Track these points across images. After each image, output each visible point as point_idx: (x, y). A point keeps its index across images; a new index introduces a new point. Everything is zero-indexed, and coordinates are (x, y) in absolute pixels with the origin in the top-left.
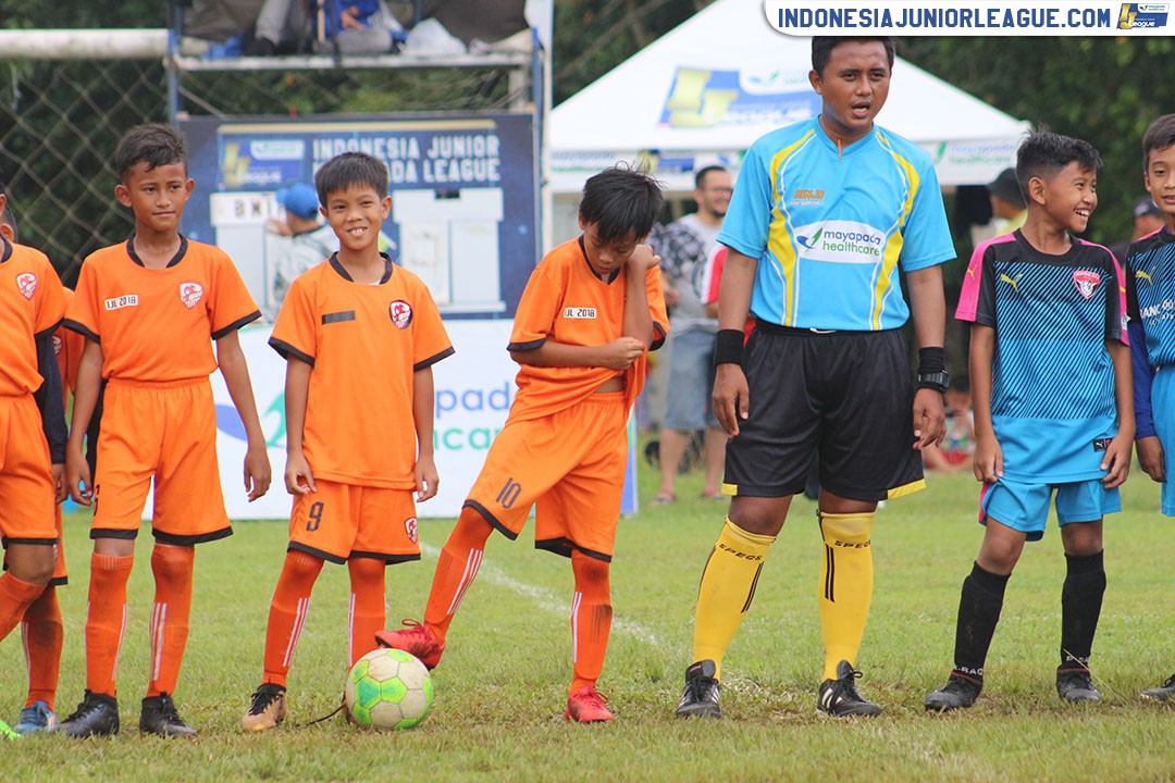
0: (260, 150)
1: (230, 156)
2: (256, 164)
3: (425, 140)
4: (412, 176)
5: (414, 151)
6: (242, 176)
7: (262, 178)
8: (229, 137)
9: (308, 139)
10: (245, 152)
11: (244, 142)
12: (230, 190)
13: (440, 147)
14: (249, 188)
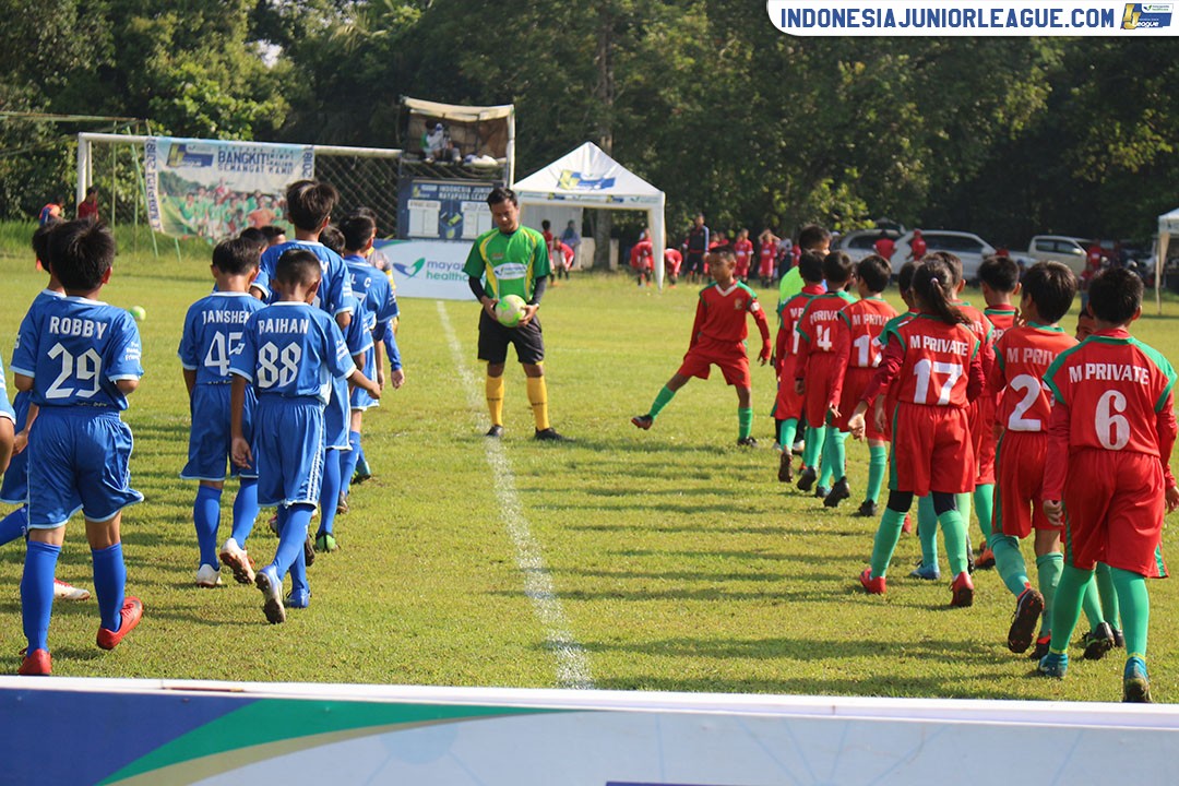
0: (424, 188)
1: (415, 189)
2: (422, 192)
3: (472, 188)
4: (468, 198)
5: (469, 190)
6: (418, 195)
7: (424, 196)
8: (416, 184)
9: (439, 185)
10: (419, 188)
11: (420, 185)
12: (415, 199)
13: (476, 190)
14: (420, 199)
